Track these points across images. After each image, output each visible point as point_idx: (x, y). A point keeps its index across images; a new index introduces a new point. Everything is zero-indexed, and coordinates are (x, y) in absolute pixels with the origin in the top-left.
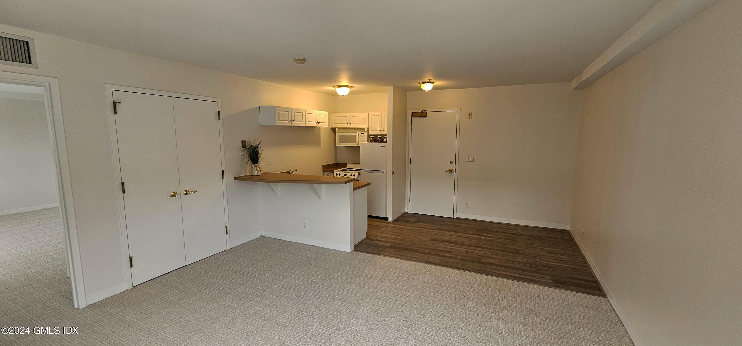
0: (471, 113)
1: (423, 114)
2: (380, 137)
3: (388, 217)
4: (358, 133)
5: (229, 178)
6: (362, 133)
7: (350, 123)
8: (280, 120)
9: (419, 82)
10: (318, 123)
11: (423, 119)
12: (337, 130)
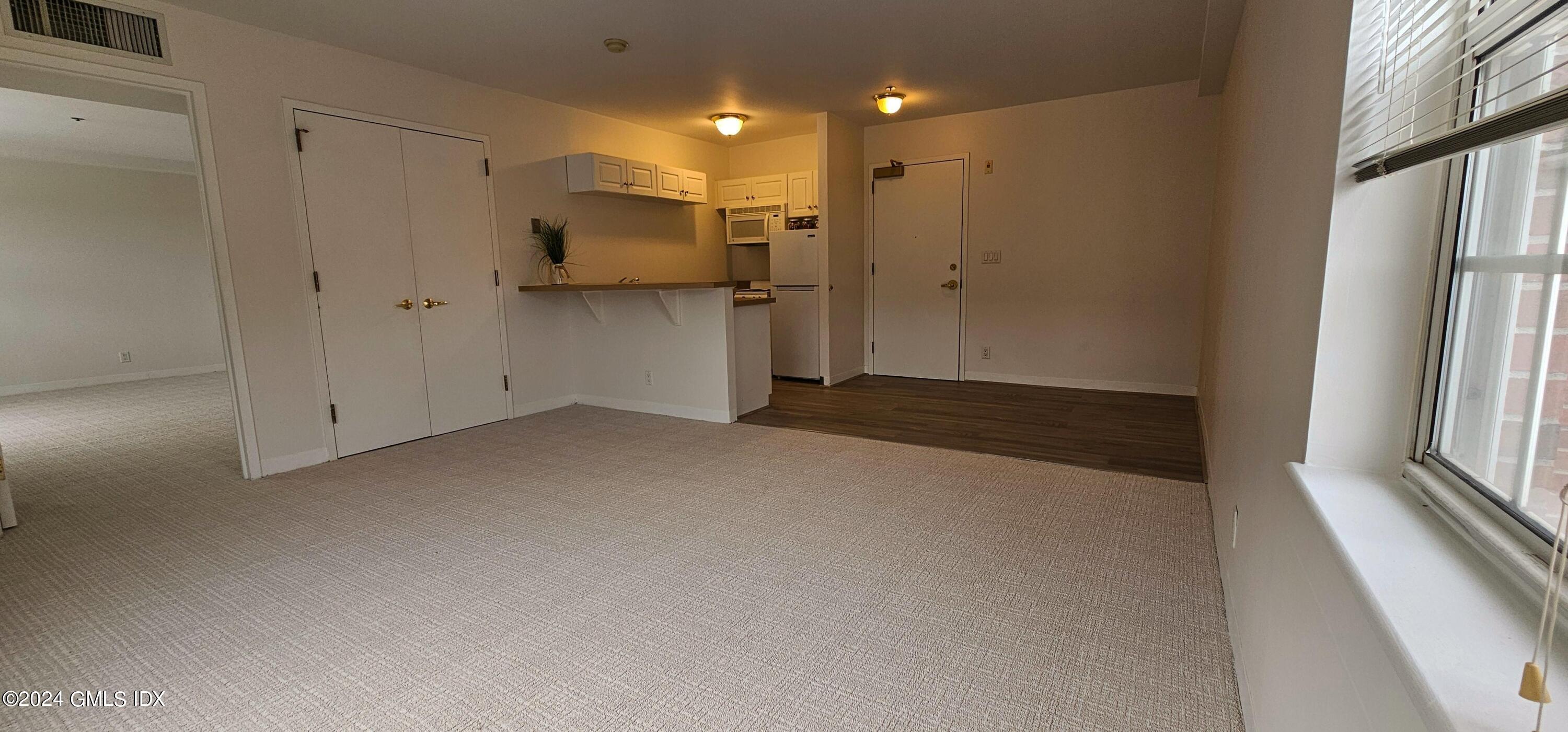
0: (990, 162)
1: (896, 170)
2: (809, 219)
3: (822, 378)
4: (768, 216)
5: (509, 287)
6: (775, 216)
7: (753, 198)
8: (603, 181)
9: (872, 94)
10: (686, 195)
11: (896, 181)
12: (727, 213)
